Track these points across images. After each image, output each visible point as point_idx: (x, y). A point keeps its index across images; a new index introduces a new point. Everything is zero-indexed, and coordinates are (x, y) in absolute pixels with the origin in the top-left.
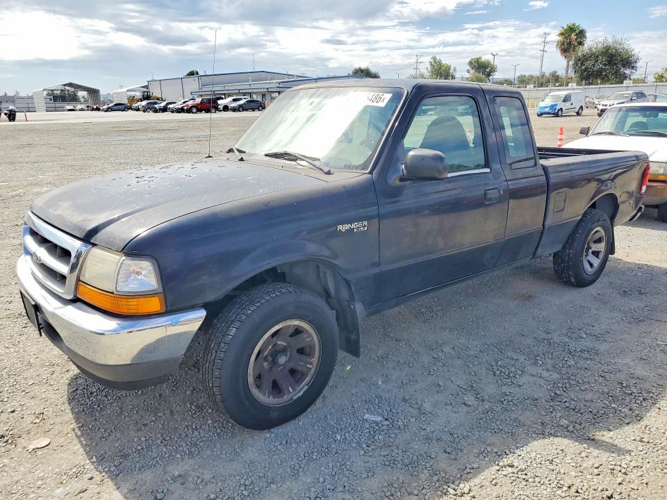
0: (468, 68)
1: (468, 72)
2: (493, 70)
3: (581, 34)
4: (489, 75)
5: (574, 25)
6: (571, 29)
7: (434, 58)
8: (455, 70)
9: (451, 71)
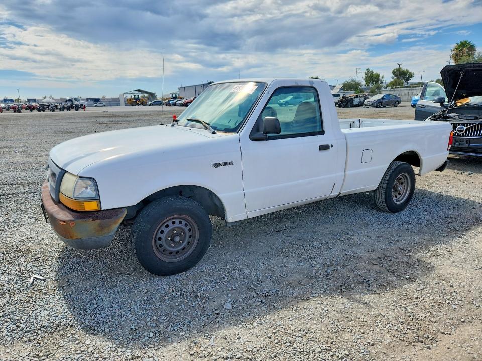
0: (393, 76)
1: (393, 78)
2: (411, 76)
3: (472, 48)
4: (408, 79)
5: (466, 42)
6: (463, 45)
7: (368, 70)
8: (383, 77)
9: (380, 77)
